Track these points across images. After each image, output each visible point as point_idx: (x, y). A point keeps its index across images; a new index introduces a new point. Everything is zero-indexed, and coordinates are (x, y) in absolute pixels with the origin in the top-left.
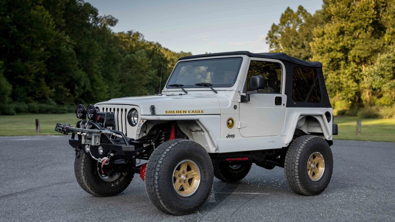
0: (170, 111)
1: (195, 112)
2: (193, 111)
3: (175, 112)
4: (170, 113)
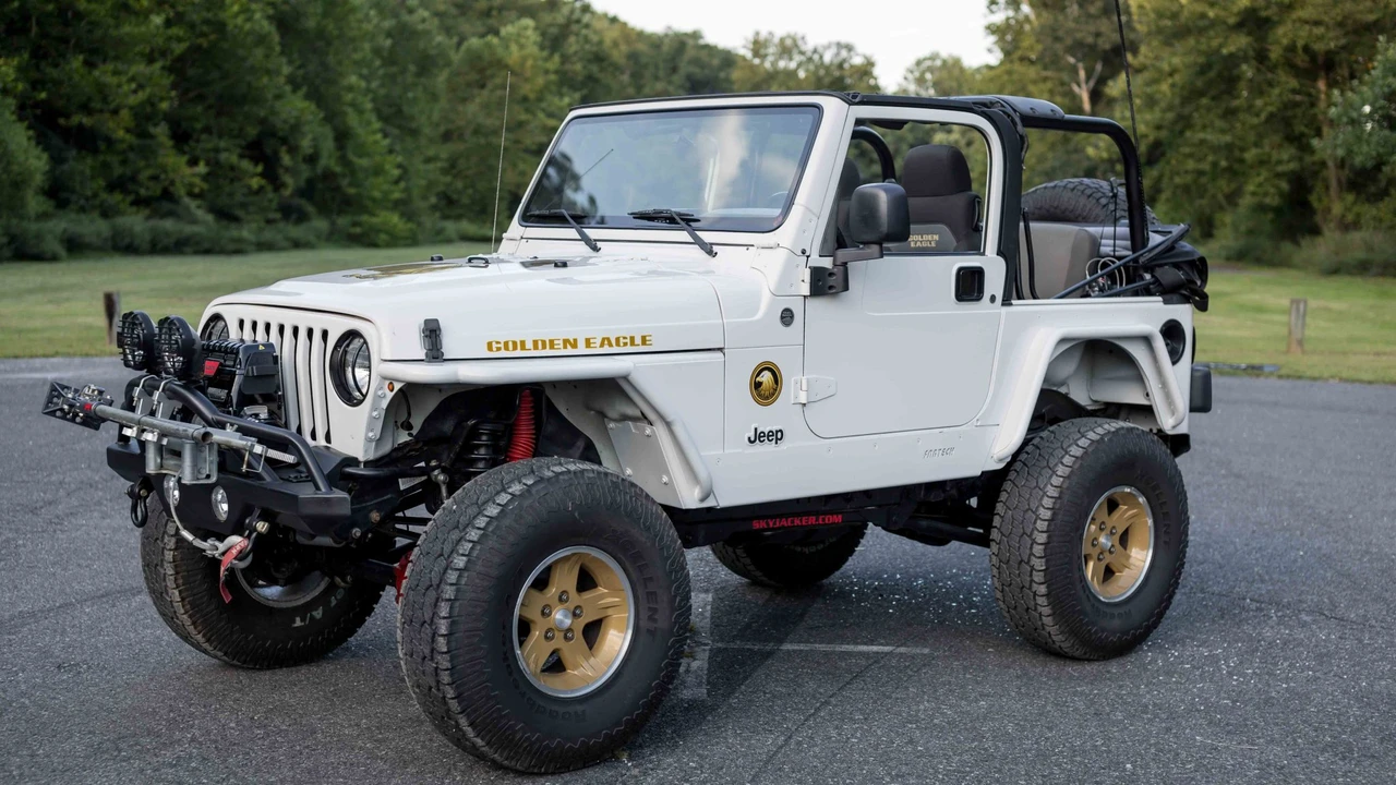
0: (506, 344)
1: (613, 342)
2: (606, 341)
3: (529, 345)
4: (506, 348)
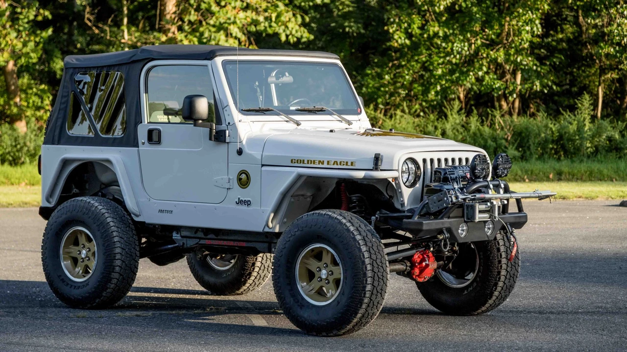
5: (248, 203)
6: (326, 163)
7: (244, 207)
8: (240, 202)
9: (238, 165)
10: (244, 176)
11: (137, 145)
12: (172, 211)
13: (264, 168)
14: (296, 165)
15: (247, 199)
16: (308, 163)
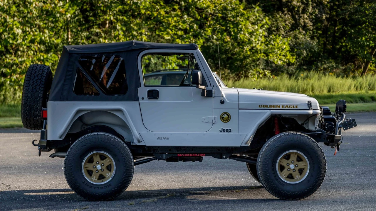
5: (229, 131)
6: (281, 107)
7: (226, 133)
8: (223, 130)
9: (220, 110)
10: (225, 116)
11: (137, 100)
12: (168, 138)
13: (240, 111)
14: (262, 108)
15: (228, 129)
16: (270, 107)
